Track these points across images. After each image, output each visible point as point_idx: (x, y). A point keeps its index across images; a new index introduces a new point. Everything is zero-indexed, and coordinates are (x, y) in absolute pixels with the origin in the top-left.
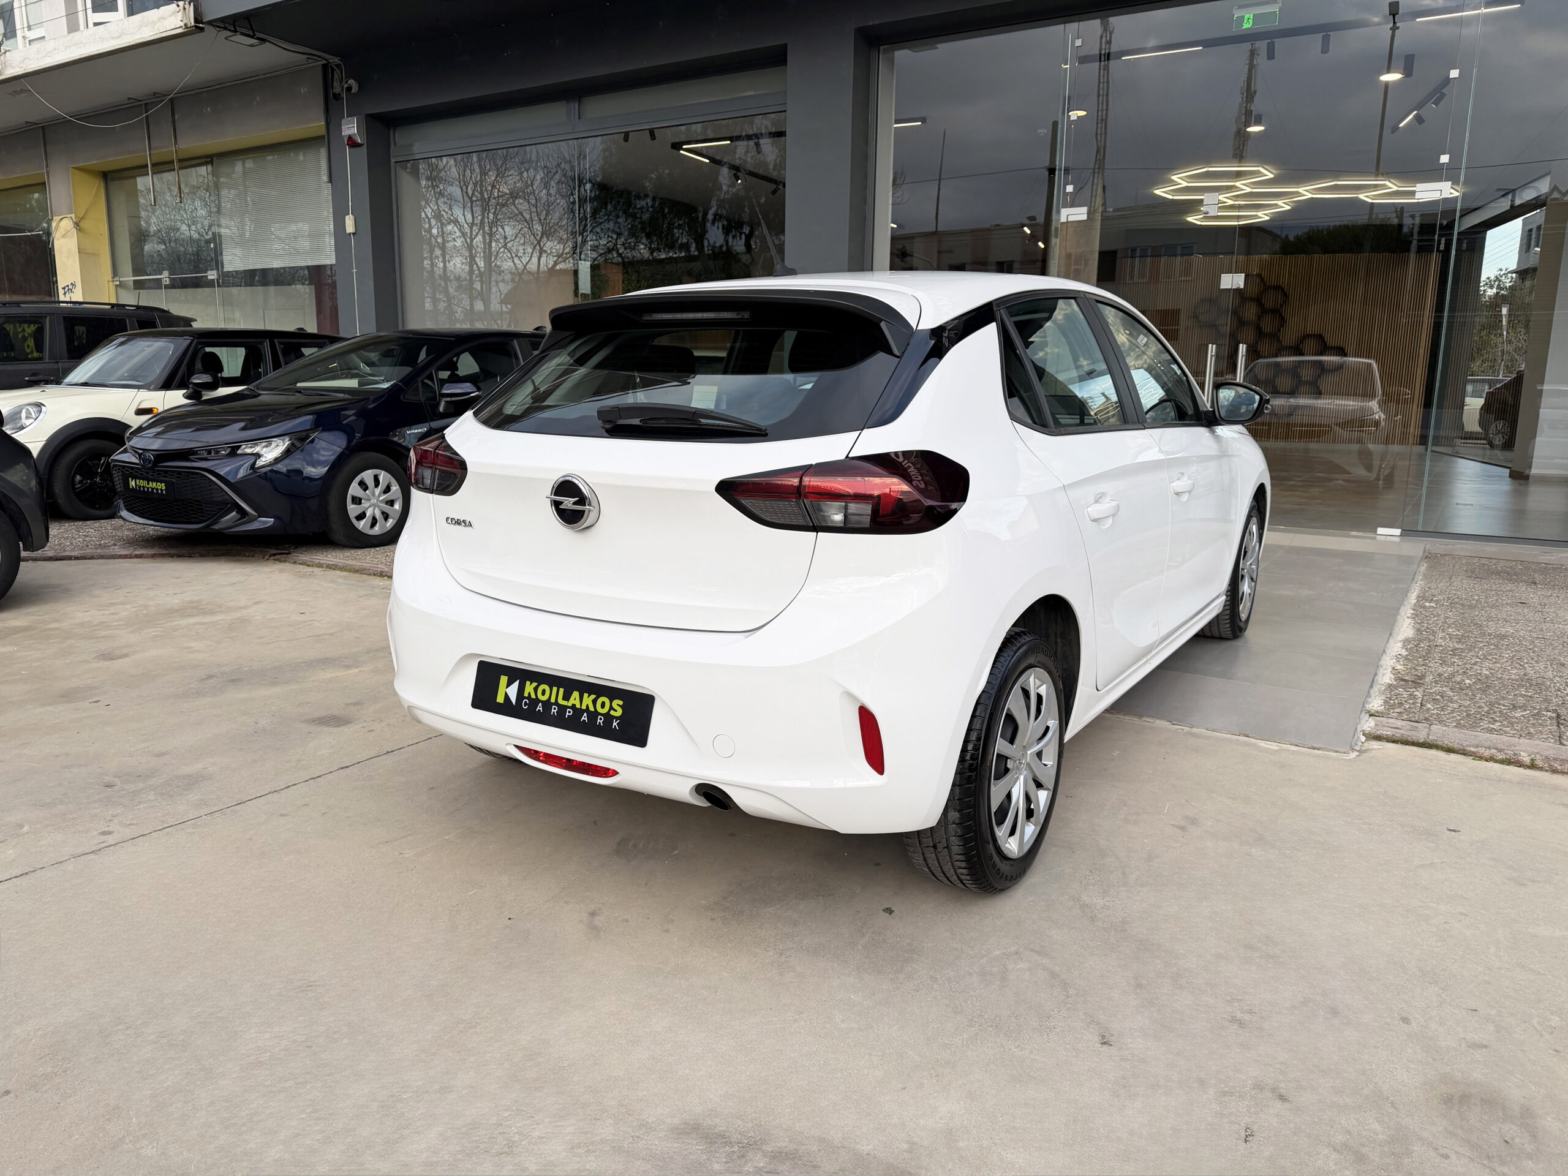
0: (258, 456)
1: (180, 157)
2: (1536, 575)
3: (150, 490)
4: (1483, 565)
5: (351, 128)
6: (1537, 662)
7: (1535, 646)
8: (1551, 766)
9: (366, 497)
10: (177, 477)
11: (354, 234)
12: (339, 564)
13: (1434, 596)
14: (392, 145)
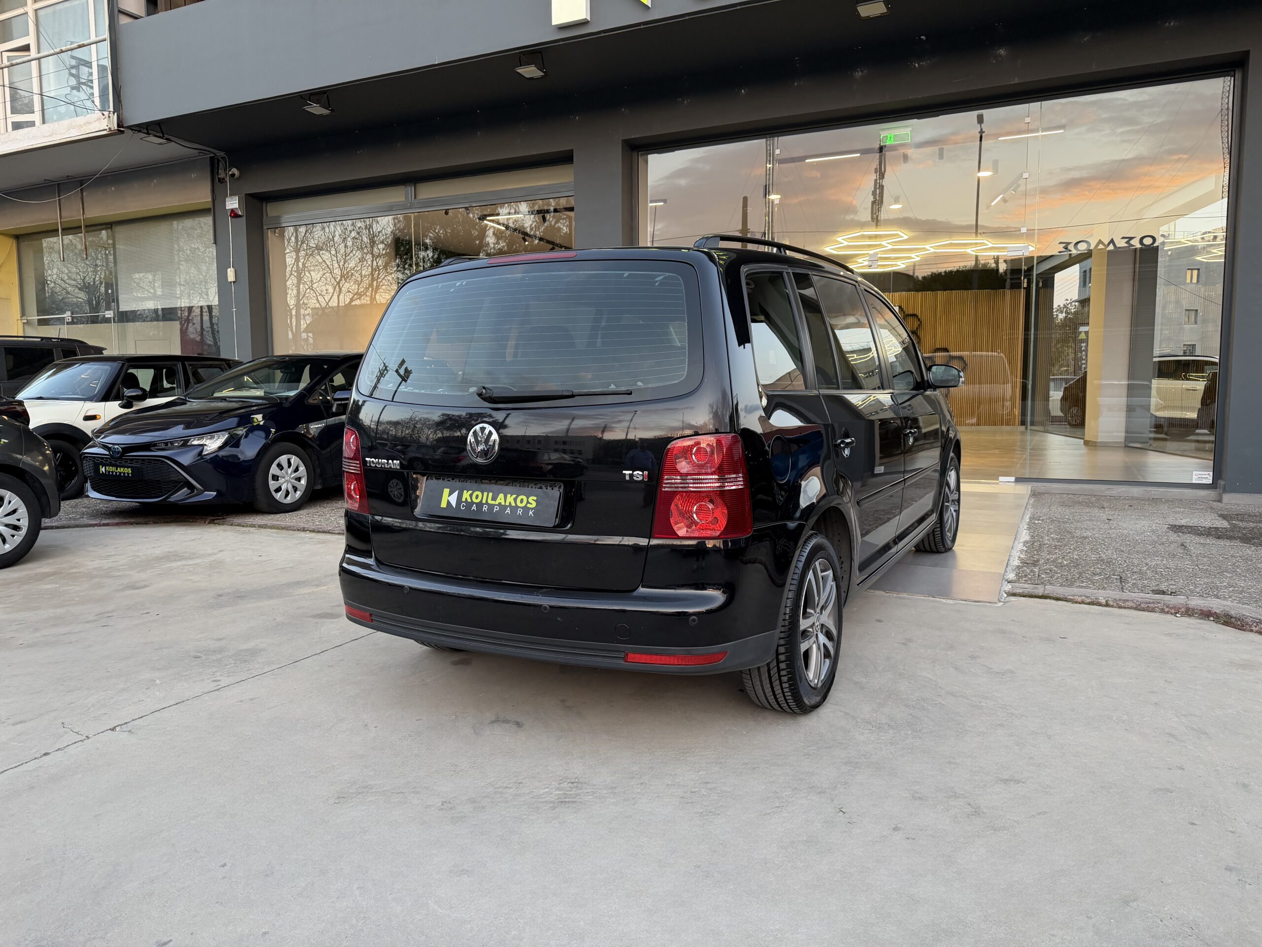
0: (203, 445)
1: (87, 224)
2: (1104, 503)
3: (118, 474)
4: (1070, 498)
5: (232, 203)
6: (1106, 550)
7: (1105, 542)
8: (1117, 604)
9: (282, 475)
10: (141, 464)
11: (234, 282)
12: (267, 524)
13: (1040, 517)
14: (265, 216)
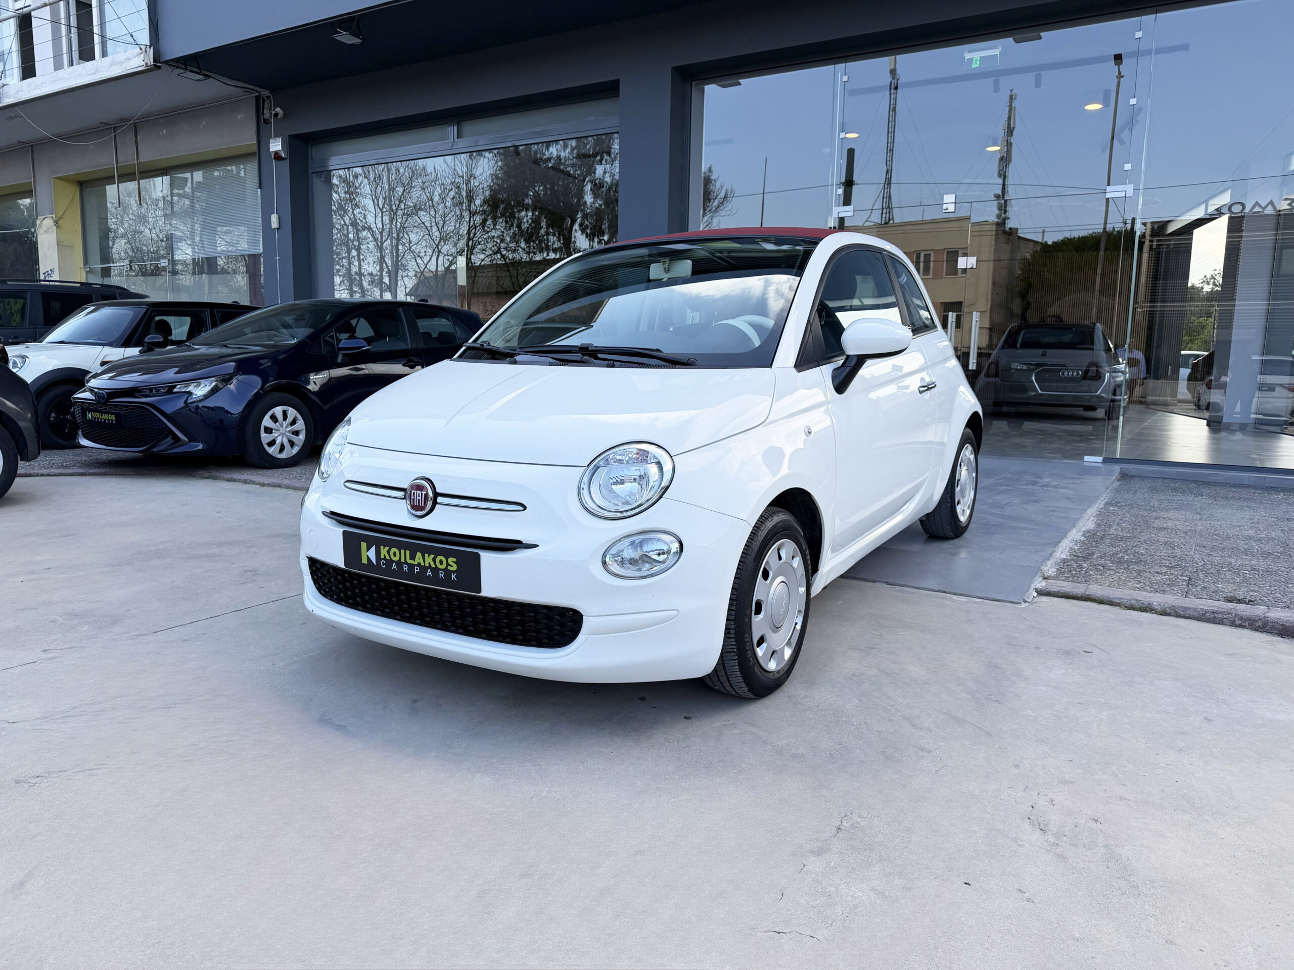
0: (190, 393)
1: (141, 169)
3: (103, 420)
4: (1165, 483)
5: (276, 146)
6: (1185, 545)
8: (1176, 612)
9: (276, 428)
10: (125, 410)
11: (278, 229)
12: (252, 479)
13: (1118, 503)
14: (310, 159)
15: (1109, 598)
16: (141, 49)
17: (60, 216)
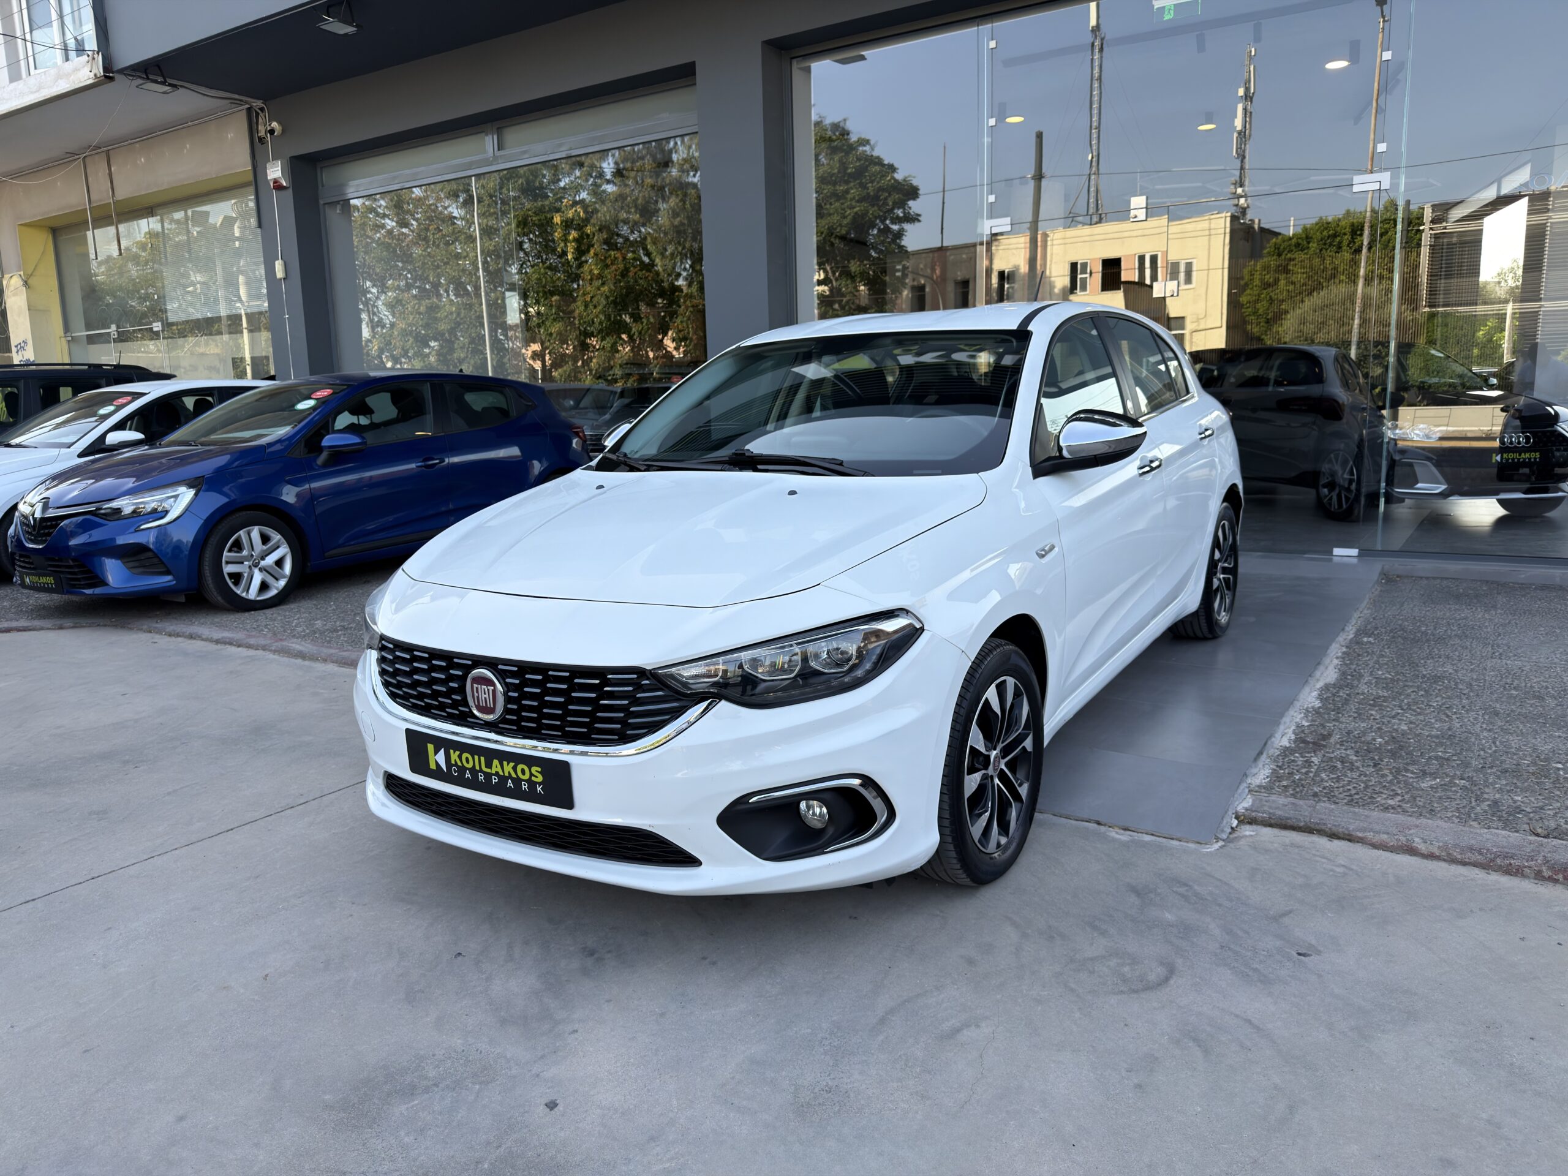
1: (119, 209)
2: (1499, 598)
4: (1444, 587)
5: (275, 172)
8: (1449, 855)
11: (285, 279)
12: (200, 632)
13: (1376, 628)
14: (320, 187)
15: (1347, 829)
16: (88, 56)
17: (30, 273)
